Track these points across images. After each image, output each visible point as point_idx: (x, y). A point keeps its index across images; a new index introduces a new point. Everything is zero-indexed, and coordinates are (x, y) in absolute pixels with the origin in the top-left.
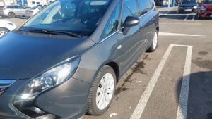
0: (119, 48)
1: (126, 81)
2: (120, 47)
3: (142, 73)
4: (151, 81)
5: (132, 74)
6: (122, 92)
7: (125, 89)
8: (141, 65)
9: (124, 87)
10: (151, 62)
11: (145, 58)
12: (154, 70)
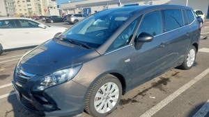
0: (126, 61)
1: (140, 94)
2: (128, 60)
3: (161, 89)
4: (165, 100)
5: (150, 88)
6: (130, 103)
7: (134, 101)
8: (165, 81)
9: (135, 99)
10: (178, 80)
11: (173, 75)
12: (175, 90)
